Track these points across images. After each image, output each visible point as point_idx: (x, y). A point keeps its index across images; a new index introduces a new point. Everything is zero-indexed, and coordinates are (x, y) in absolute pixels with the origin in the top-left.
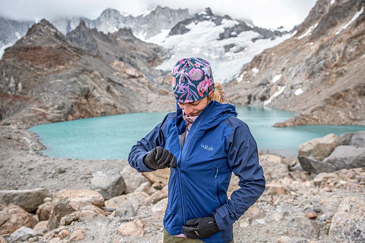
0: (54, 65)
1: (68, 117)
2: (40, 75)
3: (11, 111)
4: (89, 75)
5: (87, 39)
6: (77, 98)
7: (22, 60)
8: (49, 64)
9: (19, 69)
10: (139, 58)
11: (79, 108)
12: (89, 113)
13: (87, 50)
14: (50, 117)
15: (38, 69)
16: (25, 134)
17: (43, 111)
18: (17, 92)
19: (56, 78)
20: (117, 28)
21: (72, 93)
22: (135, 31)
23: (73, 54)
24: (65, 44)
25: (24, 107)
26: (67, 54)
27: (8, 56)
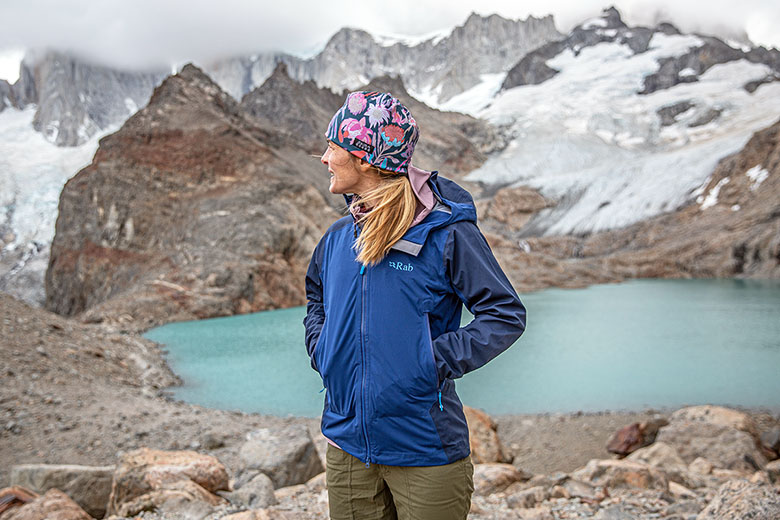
0: (209, 175)
1: (239, 304)
2: (176, 200)
3: (105, 289)
4: (295, 198)
5: (291, 107)
6: (264, 258)
7: (136, 165)
8: (199, 173)
9: (129, 185)
10: (423, 151)
11: (267, 282)
12: (293, 294)
13: (291, 136)
14: (195, 305)
15: (172, 186)
16: (136, 346)
17: (181, 289)
18: (123, 242)
19: (214, 208)
20: (367, 76)
21: (250, 244)
22: (411, 81)
23: (257, 146)
24: (238, 124)
25: (137, 278)
26: (241, 146)
27: (106, 155)
